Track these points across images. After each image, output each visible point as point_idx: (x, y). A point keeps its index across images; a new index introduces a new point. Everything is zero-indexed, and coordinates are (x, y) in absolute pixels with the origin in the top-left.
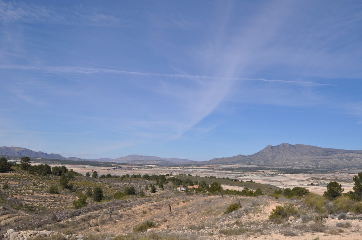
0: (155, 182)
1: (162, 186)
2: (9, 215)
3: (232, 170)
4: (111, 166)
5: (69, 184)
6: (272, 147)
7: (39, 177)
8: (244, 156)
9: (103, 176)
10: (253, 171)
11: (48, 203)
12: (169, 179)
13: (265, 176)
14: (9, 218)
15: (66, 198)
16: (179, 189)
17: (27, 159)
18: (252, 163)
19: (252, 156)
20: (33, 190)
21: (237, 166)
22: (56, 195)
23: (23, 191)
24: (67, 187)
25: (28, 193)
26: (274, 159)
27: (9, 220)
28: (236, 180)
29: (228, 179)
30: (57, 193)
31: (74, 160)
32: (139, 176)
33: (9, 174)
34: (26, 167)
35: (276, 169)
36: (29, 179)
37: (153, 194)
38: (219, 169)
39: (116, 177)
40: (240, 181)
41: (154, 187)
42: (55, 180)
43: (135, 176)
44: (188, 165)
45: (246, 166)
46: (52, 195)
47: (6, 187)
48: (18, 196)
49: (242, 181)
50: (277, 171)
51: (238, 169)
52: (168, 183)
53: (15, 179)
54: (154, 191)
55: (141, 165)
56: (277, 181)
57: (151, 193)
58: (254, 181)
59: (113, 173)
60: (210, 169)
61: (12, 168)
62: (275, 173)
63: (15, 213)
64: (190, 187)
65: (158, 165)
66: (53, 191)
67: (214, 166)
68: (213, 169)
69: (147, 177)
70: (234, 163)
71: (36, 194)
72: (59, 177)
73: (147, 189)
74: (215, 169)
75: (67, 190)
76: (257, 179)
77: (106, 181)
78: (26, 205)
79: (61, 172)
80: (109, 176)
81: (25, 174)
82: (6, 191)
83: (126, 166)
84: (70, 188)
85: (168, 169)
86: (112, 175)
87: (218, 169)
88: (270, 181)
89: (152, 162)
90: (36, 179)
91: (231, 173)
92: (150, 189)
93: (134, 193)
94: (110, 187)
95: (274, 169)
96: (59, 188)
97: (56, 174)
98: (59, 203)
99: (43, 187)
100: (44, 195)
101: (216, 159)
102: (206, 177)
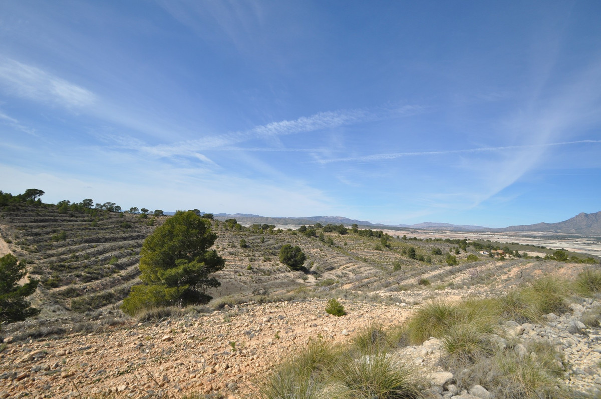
0: (457, 246)
1: (465, 250)
2: (354, 263)
3: (535, 237)
4: (409, 231)
5: (388, 244)
6: (586, 215)
7: (366, 238)
8: (548, 224)
9: (410, 239)
10: (561, 239)
11: (376, 257)
12: (470, 243)
13: (578, 244)
14: (354, 265)
15: (388, 254)
16: (482, 253)
17: (356, 226)
18: (559, 231)
19: (559, 223)
20: (364, 247)
21: (540, 233)
22: (380, 252)
23: (357, 248)
24: (387, 246)
25: (361, 249)
26: (590, 227)
27: (355, 267)
28: (543, 248)
29: (533, 246)
30: (381, 250)
31: (380, 225)
32: (441, 240)
33: (346, 235)
34: (356, 231)
35: (593, 238)
36: (359, 240)
37: (457, 256)
38: (519, 236)
39: (421, 240)
40: (548, 248)
41: (457, 250)
42: (377, 241)
43: (438, 240)
44: (483, 231)
45: (552, 234)
46: (378, 251)
47: (346, 244)
48: (354, 251)
49: (550, 249)
50: (595, 240)
51: (541, 237)
52: (469, 246)
53: (351, 239)
54: (458, 253)
55: (435, 230)
56: (595, 251)
57: (455, 255)
58: (566, 249)
59: (418, 237)
60: (507, 235)
61: (348, 231)
62: (592, 242)
63: (356, 262)
64: (493, 251)
65: (452, 231)
66: (377, 249)
67: (512, 233)
68: (511, 236)
69: (448, 241)
70: (536, 230)
71: (366, 250)
72: (379, 239)
73: (451, 251)
74: (513, 236)
75: (387, 248)
76: (569, 247)
77: (414, 242)
78: (361, 257)
79: (379, 235)
80: (415, 239)
81: (356, 236)
82: (346, 247)
83: (422, 231)
84: (388, 246)
85: (461, 235)
86: (418, 238)
87: (516, 236)
88: (586, 250)
89: (445, 228)
90: (364, 239)
91: (533, 241)
92: (454, 251)
93: (441, 254)
94: (419, 248)
95: (590, 238)
96: (382, 247)
97: (376, 236)
98: (383, 257)
99: (370, 245)
100: (372, 251)
101: (514, 227)
102: (507, 243)
